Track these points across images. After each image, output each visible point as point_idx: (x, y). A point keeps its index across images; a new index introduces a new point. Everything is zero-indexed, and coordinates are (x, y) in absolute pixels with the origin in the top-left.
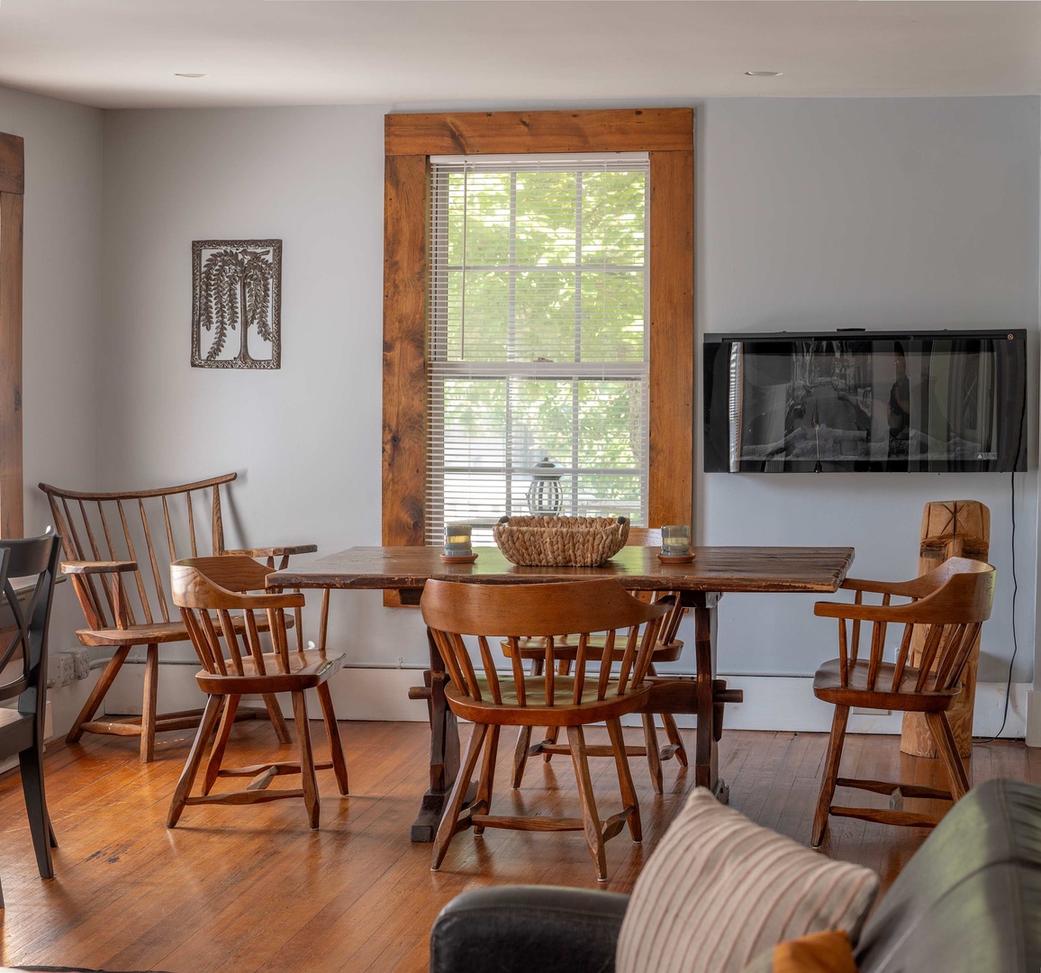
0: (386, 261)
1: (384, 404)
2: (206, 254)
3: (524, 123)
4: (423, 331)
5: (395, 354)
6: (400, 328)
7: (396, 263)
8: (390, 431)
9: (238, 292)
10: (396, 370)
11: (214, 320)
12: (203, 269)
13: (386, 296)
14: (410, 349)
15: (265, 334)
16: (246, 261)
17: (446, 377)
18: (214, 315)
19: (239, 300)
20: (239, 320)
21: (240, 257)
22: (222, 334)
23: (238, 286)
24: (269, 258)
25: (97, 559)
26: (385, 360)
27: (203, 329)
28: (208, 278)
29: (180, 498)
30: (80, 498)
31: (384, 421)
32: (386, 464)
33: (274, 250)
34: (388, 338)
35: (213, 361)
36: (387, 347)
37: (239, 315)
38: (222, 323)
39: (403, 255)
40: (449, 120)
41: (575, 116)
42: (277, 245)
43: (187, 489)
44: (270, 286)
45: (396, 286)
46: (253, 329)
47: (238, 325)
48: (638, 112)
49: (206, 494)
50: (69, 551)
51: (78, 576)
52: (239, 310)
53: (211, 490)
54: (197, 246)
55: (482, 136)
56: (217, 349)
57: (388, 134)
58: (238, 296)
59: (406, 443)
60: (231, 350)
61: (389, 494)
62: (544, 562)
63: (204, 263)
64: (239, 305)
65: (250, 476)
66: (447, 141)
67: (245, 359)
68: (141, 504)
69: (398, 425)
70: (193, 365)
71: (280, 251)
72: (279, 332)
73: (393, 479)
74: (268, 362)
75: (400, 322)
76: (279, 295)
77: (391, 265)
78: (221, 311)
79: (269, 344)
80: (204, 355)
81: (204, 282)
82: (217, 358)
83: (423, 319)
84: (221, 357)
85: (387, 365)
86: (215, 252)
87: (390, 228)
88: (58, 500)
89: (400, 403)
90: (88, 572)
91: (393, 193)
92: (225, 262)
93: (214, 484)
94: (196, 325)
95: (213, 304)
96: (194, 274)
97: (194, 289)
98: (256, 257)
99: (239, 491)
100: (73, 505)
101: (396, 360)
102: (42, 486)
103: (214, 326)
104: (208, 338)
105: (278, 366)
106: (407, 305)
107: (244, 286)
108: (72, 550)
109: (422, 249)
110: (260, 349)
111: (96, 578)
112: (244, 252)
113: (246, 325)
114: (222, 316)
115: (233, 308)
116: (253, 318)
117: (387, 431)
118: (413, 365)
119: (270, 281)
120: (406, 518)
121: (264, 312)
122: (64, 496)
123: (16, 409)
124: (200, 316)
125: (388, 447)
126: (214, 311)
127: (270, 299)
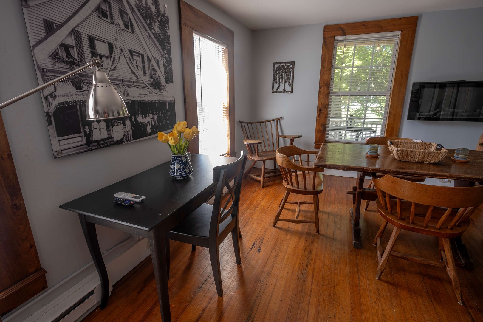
0: (321, 66)
1: (318, 102)
2: (276, 66)
3: (364, 25)
4: (329, 84)
5: (322, 89)
6: (324, 83)
7: (324, 66)
8: (319, 108)
9: (284, 75)
10: (322, 93)
11: (278, 82)
12: (275, 70)
13: (321, 75)
14: (326, 88)
15: (289, 84)
16: (286, 67)
17: (333, 95)
18: (278, 81)
19: (284, 77)
20: (284, 82)
21: (284, 66)
22: (279, 85)
23: (284, 73)
24: (291, 66)
25: (252, 139)
26: (319, 91)
27: (275, 84)
28: (277, 72)
29: (269, 123)
30: (247, 123)
31: (318, 106)
32: (318, 116)
33: (293, 64)
34: (320, 85)
35: (277, 92)
36: (320, 88)
37: (284, 80)
38: (280, 82)
39: (326, 64)
40: (342, 26)
41: (380, 22)
42: (293, 63)
43: (270, 121)
44: (291, 73)
45: (323, 72)
46: (287, 84)
47: (283, 83)
48: (400, 19)
49: (274, 122)
50: (245, 136)
51: (248, 145)
52: (283, 79)
53: (276, 121)
54: (274, 64)
55: (351, 30)
56: (278, 89)
57: (324, 31)
58: (284, 76)
59: (323, 111)
60: (281, 89)
61: (318, 123)
62: (412, 161)
63: (276, 68)
64: (284, 78)
65: (284, 118)
66: (341, 32)
67: (285, 91)
68: (260, 124)
69: (321, 107)
70: (272, 92)
71: (294, 64)
72: (293, 84)
73: (319, 120)
74: (290, 92)
75: (324, 81)
76: (293, 75)
77: (323, 66)
78: (279, 80)
79: (290, 87)
80: (275, 90)
81: (275, 72)
82: (278, 91)
83: (330, 80)
84: (279, 91)
85: (320, 92)
86: (278, 65)
87: (323, 57)
88: (243, 124)
89: (322, 101)
90: (250, 144)
91: (324, 48)
92: (281, 68)
93: (277, 120)
94: (273, 83)
95: (277, 78)
96: (273, 71)
97: (273, 74)
98: (288, 66)
99: (282, 122)
100: (246, 125)
101: (322, 91)
102: (239, 121)
103: (277, 83)
104: (276, 86)
105: (292, 93)
106: (326, 77)
107: (285, 73)
108: (246, 136)
109: (331, 62)
110: (288, 88)
111: (252, 145)
112: (285, 65)
113: (285, 83)
114: (280, 81)
115: (282, 79)
116: (287, 81)
117: (318, 108)
118: (326, 92)
119: (292, 72)
120: (322, 129)
121: (289, 80)
122: (244, 123)
123: (233, 103)
124: (274, 81)
125: (318, 112)
126: (278, 80)
127: (291, 76)
